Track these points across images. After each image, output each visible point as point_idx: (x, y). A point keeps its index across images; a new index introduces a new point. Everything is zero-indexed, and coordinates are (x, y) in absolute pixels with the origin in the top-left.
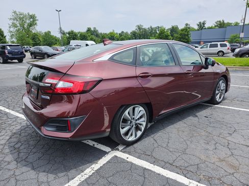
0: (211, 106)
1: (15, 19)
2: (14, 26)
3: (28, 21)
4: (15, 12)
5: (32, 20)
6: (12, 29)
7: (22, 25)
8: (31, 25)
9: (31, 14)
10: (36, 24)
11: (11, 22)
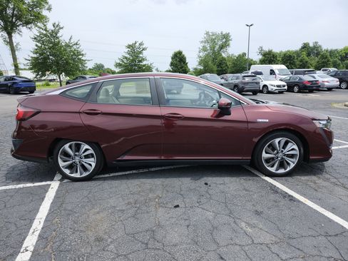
0: (257, 176)
1: (207, 41)
2: (204, 49)
3: (220, 43)
4: (207, 33)
5: (224, 40)
6: (201, 54)
7: (213, 48)
8: (222, 47)
9: (224, 33)
10: (228, 45)
11: (201, 46)
